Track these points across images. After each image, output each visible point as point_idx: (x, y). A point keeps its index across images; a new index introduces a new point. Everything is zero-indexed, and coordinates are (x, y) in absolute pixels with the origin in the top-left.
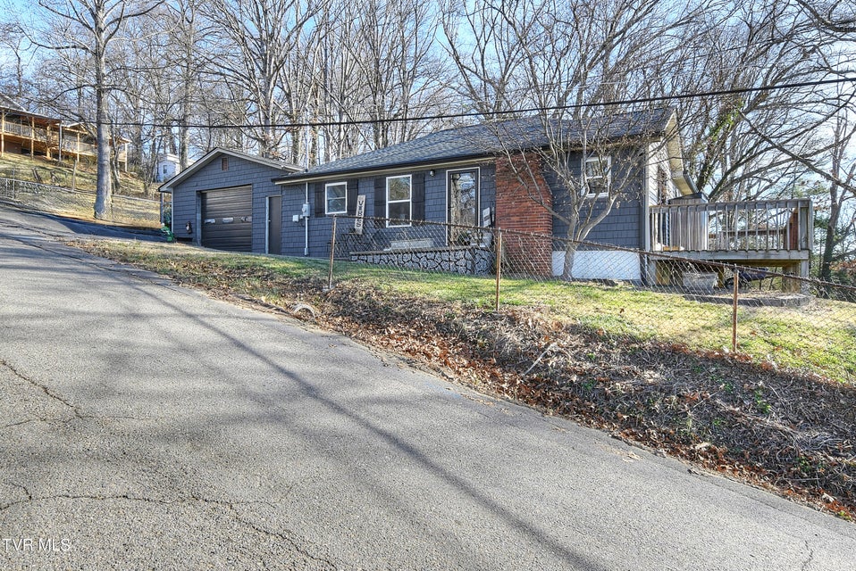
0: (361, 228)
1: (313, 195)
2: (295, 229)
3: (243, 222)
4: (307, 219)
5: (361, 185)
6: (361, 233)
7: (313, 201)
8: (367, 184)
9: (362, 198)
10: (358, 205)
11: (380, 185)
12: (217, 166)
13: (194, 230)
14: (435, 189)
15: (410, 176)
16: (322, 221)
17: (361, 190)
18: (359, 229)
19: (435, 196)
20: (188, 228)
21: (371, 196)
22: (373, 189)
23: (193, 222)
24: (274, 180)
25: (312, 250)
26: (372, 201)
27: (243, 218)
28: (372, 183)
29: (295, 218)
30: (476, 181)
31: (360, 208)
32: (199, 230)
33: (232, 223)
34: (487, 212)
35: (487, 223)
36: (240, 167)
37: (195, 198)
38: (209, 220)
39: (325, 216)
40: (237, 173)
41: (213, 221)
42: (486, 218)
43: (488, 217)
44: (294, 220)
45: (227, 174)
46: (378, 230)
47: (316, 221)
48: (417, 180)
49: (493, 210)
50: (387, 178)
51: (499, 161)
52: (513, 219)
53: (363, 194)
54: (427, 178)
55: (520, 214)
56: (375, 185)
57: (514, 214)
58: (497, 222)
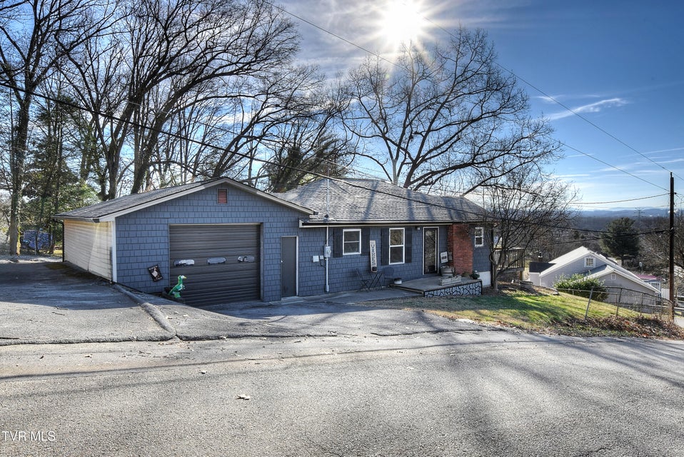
0: (376, 266)
1: (332, 239)
2: (315, 268)
3: (240, 261)
4: (327, 260)
5: (371, 233)
7: (332, 243)
9: (373, 243)
10: (371, 248)
11: (385, 234)
13: (165, 276)
14: (417, 239)
15: (404, 229)
16: (339, 260)
19: (417, 243)
20: (155, 274)
21: (380, 241)
23: (161, 265)
25: (331, 286)
26: (379, 245)
27: (240, 258)
28: (379, 232)
29: (316, 259)
31: (373, 250)
33: (224, 263)
34: (445, 254)
35: (444, 261)
36: (246, 203)
37: (165, 233)
38: (183, 262)
39: (342, 256)
40: (241, 209)
41: (191, 262)
42: (443, 258)
43: (445, 257)
44: (314, 261)
45: (225, 209)
46: (385, 266)
47: (335, 261)
48: (408, 232)
49: (450, 253)
50: (390, 229)
51: (455, 226)
52: (461, 259)
53: (373, 239)
54: (413, 231)
55: (463, 256)
56: (381, 233)
57: (461, 256)
58: (454, 261)
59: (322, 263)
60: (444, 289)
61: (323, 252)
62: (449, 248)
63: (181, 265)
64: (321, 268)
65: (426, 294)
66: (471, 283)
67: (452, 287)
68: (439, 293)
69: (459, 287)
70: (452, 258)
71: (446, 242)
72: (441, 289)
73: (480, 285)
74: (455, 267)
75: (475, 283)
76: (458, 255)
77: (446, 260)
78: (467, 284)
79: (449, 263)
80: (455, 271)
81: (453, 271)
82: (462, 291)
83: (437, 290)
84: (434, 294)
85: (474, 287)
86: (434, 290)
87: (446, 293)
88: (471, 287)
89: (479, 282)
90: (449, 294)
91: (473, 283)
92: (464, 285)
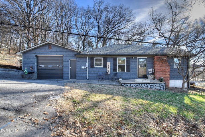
1: (90, 61)
2: (82, 71)
3: (57, 67)
4: (87, 68)
5: (108, 59)
6: (109, 74)
7: (90, 62)
8: (110, 59)
10: (108, 65)
11: (115, 60)
12: (46, 47)
13: (34, 69)
14: (134, 62)
15: (126, 58)
16: (93, 69)
18: (109, 72)
19: (133, 64)
20: (31, 68)
21: (112, 62)
23: (33, 66)
24: (75, 55)
25: (89, 78)
26: (112, 64)
27: (57, 66)
28: (112, 59)
29: (83, 67)
30: (146, 61)
31: (108, 66)
32: (36, 69)
33: (52, 67)
34: (151, 70)
35: (150, 73)
36: (57, 49)
37: (34, 58)
38: (41, 66)
39: (94, 67)
40: (56, 51)
41: (43, 66)
42: (150, 71)
43: (151, 71)
44: (82, 68)
45: (51, 51)
46: (115, 72)
47: (91, 69)
48: (128, 60)
49: (153, 69)
50: (118, 58)
51: (156, 57)
52: (160, 72)
53: (109, 62)
54: (131, 59)
55: (162, 71)
56: (113, 59)
57: (161, 71)
58: (156, 73)
59: (85, 69)
60: (136, 84)
61: (86, 65)
62: (153, 67)
63: (40, 67)
64: (85, 71)
65: (123, 85)
66: (157, 83)
67: (142, 84)
68: (132, 85)
69: (147, 84)
70: (155, 72)
71: (152, 64)
72: (133, 84)
73: (164, 85)
74: (156, 76)
75: (160, 83)
76: (159, 70)
77: (151, 72)
78: (153, 83)
79: (153, 74)
80: (155, 77)
81: (153, 77)
82: (149, 86)
83: (130, 84)
84: (129, 85)
85: (159, 85)
86: (128, 84)
87: (137, 86)
88: (156, 85)
89: (163, 83)
90: (139, 86)
91: (158, 83)
92: (150, 83)
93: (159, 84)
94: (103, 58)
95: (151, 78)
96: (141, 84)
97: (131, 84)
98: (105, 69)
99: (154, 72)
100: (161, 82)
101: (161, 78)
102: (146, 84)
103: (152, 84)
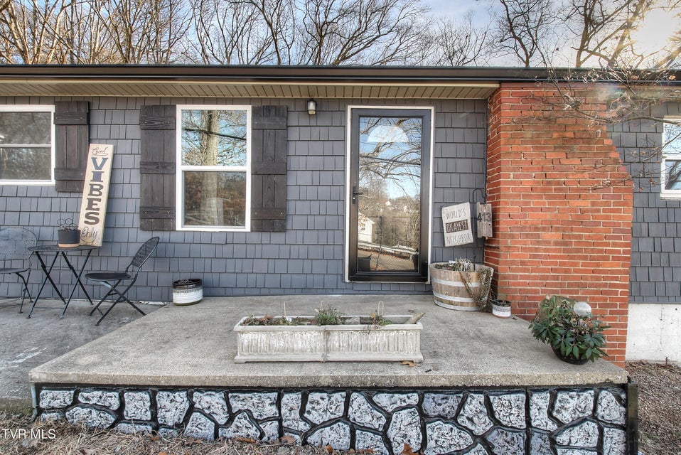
0: (99, 228)
5: (98, 117)
6: (98, 242)
8: (118, 117)
9: (100, 154)
10: (90, 168)
11: (157, 123)
14: (317, 147)
15: (248, 109)
17: (98, 131)
18: (94, 232)
19: (315, 162)
22: (135, 132)
26: (132, 161)
28: (135, 117)
30: (423, 147)
31: (97, 176)
34: (460, 212)
35: (453, 239)
42: (455, 227)
43: (462, 226)
46: (158, 234)
48: (266, 122)
49: (485, 209)
50: (180, 108)
51: (509, 96)
52: (546, 235)
53: (107, 140)
54: (293, 119)
55: (565, 227)
56: (142, 121)
57: (549, 226)
58: (503, 241)
60: (226, 389)
62: (484, 189)
65: (49, 397)
66: (511, 389)
67: (305, 391)
68: (172, 407)
69: (382, 399)
70: (495, 230)
71: (478, 165)
72: (190, 390)
73: (611, 409)
74: (504, 271)
75: (555, 391)
76: (531, 218)
77: (465, 237)
78: (464, 391)
79: (483, 249)
80: (494, 286)
81: (473, 284)
82: (405, 427)
83: (153, 390)
84: (137, 405)
85: (540, 419)
86: (122, 388)
87: (241, 421)
88: (501, 414)
89: (598, 388)
90: (271, 429)
91: (529, 391)
92: (423, 390)
93: (541, 401)
94: (51, 108)
95: (457, 291)
96: (292, 400)
97: (163, 399)
98: (66, 201)
99: (485, 230)
100: (575, 375)
101: (566, 315)
102: (371, 391)
103: (453, 401)
